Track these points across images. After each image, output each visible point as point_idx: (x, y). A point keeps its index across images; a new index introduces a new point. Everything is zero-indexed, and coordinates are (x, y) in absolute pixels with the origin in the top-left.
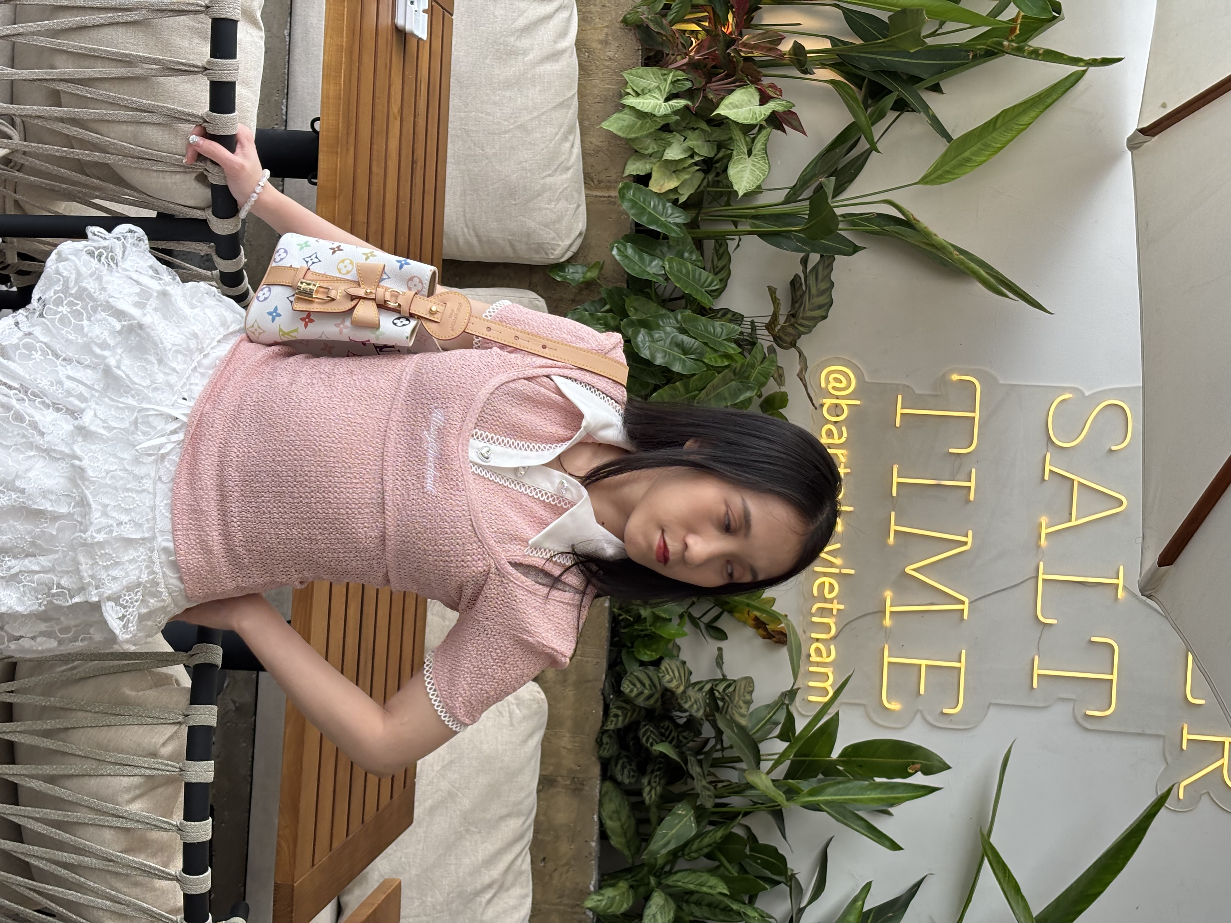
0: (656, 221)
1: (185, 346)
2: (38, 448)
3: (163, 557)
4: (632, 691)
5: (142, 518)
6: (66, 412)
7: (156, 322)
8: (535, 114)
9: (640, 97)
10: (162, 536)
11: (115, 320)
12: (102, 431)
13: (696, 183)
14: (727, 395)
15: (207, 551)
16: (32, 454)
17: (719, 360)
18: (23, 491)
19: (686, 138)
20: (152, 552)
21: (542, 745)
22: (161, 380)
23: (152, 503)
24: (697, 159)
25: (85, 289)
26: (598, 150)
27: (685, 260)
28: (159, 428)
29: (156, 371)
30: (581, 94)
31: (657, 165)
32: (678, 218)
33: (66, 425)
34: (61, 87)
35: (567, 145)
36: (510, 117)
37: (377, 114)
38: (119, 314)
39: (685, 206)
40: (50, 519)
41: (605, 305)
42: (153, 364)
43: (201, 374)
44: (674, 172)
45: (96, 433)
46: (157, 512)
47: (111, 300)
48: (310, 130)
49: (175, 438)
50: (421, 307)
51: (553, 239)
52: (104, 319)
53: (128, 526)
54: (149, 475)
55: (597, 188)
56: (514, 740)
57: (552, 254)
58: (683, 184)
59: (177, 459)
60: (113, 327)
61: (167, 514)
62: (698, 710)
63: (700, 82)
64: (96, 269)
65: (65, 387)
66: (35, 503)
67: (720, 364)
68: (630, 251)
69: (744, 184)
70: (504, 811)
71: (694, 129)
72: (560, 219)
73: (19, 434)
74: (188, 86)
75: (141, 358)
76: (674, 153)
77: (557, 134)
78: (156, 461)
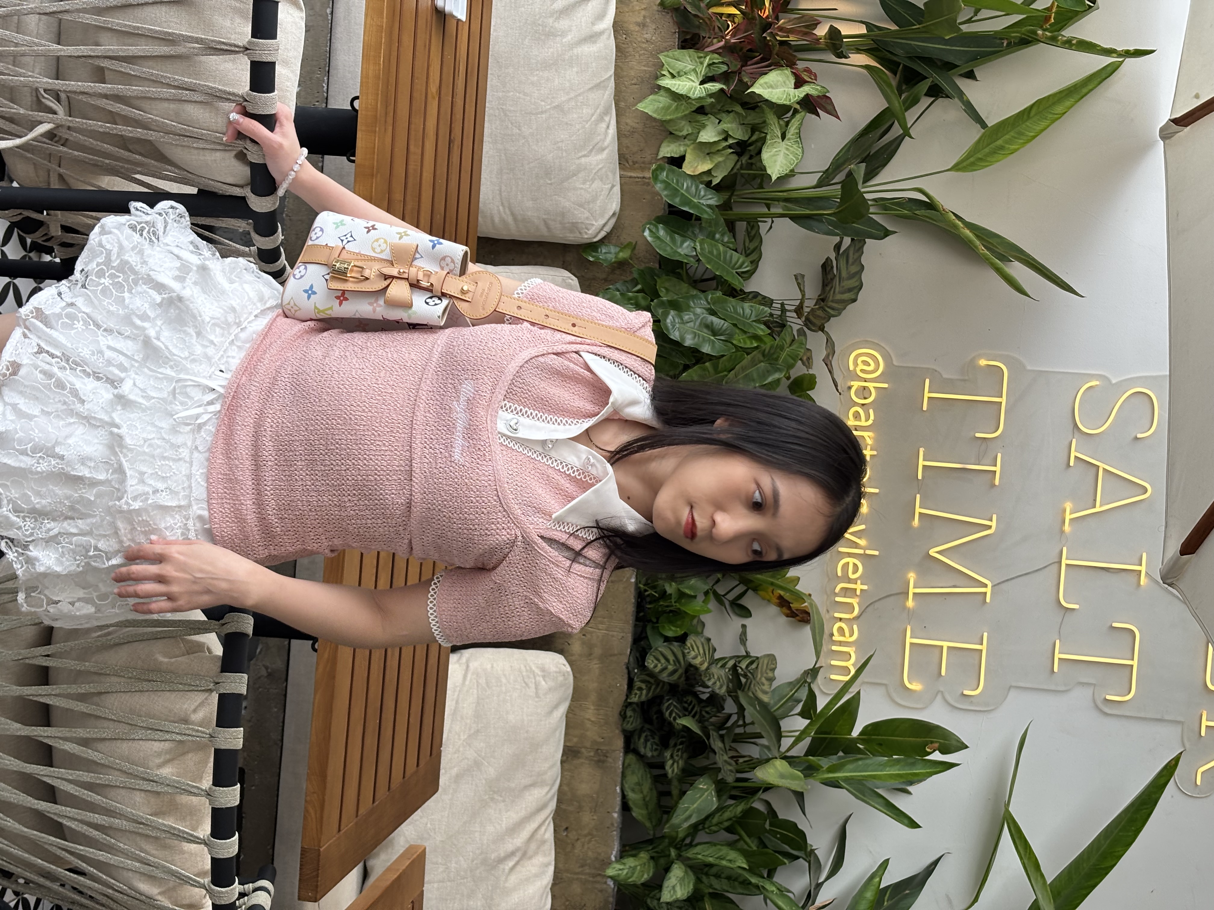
0: (688, 202)
1: (223, 319)
2: (78, 415)
3: (198, 525)
4: (656, 666)
5: (177, 486)
6: (106, 381)
7: (195, 296)
8: (572, 95)
9: (676, 79)
10: (197, 504)
11: (155, 293)
12: (141, 400)
13: (730, 165)
14: (755, 375)
15: (241, 520)
16: (72, 420)
17: (748, 342)
18: (62, 458)
19: (720, 121)
20: (187, 520)
21: (567, 717)
22: (199, 352)
23: (188, 472)
24: (731, 141)
25: (127, 262)
26: (633, 132)
27: (717, 241)
28: (196, 399)
29: (195, 343)
30: (618, 76)
31: (692, 147)
32: (711, 199)
33: (106, 394)
34: (105, 63)
35: (604, 125)
36: (548, 98)
37: (415, 95)
38: (160, 287)
39: (718, 188)
40: (89, 485)
41: (636, 286)
42: (192, 336)
43: (239, 347)
44: (708, 154)
45: (136, 402)
46: (193, 481)
47: (151, 273)
48: (350, 108)
49: (211, 408)
50: (453, 286)
51: (587, 218)
52: (145, 292)
53: (164, 493)
54: (185, 444)
55: (632, 169)
56: (539, 711)
57: (586, 233)
58: (716, 166)
59: (213, 430)
60: (154, 299)
61: (202, 483)
62: (721, 687)
63: (736, 65)
64: (138, 243)
65: (106, 357)
66: (74, 469)
67: (748, 345)
68: (662, 233)
69: (778, 167)
70: (527, 781)
71: (729, 112)
72: (594, 199)
73: (60, 401)
74: (229, 66)
75: (180, 331)
76: (708, 135)
77: (593, 115)
78: (192, 431)
